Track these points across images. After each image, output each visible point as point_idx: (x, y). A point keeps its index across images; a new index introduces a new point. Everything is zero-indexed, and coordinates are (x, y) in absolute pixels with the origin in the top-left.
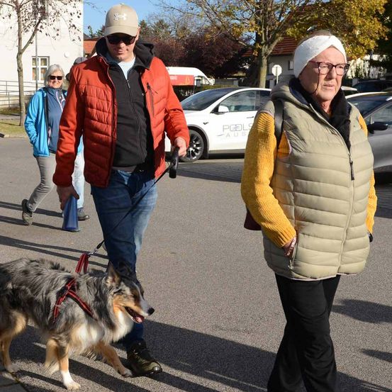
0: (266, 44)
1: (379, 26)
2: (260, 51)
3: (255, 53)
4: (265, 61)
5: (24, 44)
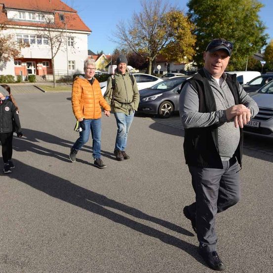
0: (151, 56)
1: (193, 51)
2: (149, 59)
3: (147, 60)
4: (151, 63)
5: (54, 55)
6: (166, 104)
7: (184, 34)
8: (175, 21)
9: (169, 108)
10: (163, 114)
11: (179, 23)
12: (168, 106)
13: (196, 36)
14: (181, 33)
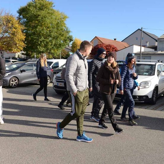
6: (14, 79)
7: (16, 32)
8: (10, 23)
9: (16, 82)
10: (12, 85)
11: (12, 24)
12: (15, 80)
13: (25, 34)
14: (14, 32)
